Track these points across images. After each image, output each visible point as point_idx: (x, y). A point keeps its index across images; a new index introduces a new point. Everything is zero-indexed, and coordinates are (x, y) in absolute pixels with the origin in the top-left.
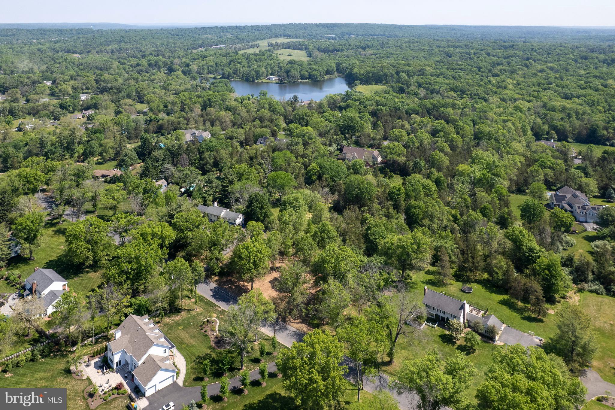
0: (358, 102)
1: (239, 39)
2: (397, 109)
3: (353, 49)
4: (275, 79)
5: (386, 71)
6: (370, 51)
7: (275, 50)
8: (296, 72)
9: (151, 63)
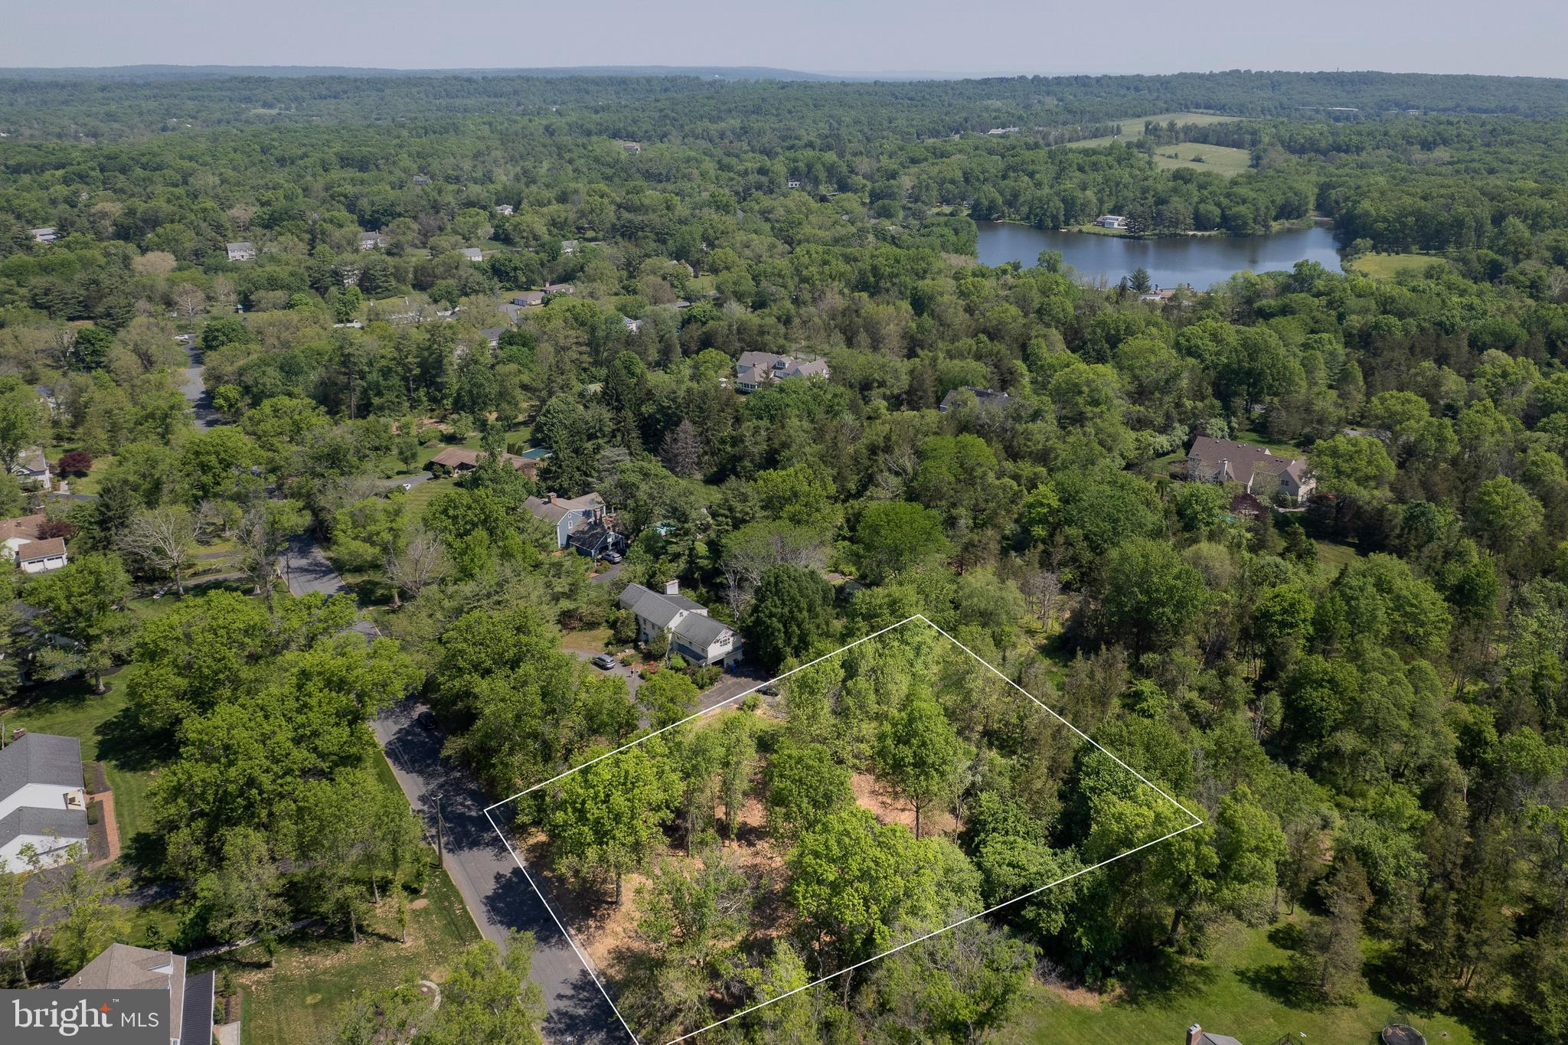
0: (1324, 300)
1: (1070, 111)
2: (1444, 329)
3: (1393, 147)
4: (1117, 223)
5: (1461, 209)
6: (1442, 153)
7: (1158, 144)
8: (1180, 207)
9: (796, 168)
